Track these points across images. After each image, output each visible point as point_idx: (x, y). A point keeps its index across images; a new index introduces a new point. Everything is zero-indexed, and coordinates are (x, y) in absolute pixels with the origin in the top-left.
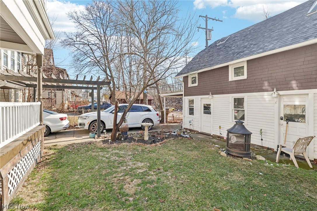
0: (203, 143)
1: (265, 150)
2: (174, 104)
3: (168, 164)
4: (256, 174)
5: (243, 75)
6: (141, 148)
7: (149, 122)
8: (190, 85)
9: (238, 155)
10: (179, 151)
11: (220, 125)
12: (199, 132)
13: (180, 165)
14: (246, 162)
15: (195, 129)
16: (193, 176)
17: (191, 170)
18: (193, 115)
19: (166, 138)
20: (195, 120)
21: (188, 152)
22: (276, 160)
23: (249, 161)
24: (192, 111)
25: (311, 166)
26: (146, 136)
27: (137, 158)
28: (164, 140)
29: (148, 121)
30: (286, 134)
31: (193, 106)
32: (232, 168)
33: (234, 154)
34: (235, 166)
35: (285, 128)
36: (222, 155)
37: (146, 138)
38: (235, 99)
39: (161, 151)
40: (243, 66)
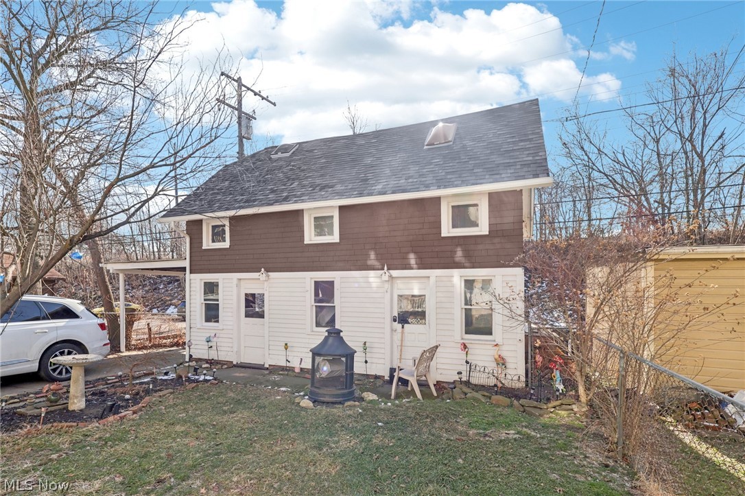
0: (251, 389)
1: (372, 380)
2: (140, 293)
3: (184, 460)
4: (375, 428)
5: (331, 233)
6: (66, 438)
7: (69, 353)
8: (207, 243)
9: (334, 400)
10: (200, 420)
11: (286, 340)
12: (235, 363)
13: (218, 454)
14: (352, 409)
15: (223, 357)
16: (261, 468)
17: (250, 456)
18: (218, 321)
19: (147, 392)
20: (221, 335)
21: (226, 418)
22: (391, 395)
23: (355, 406)
24: (213, 313)
25: (435, 394)
26: (77, 397)
27: (67, 473)
28: (142, 398)
29: (66, 350)
30: (401, 346)
31: (218, 300)
32: (331, 425)
33: (327, 399)
34: (336, 422)
35: (400, 335)
36: (304, 405)
37: (77, 403)
38: (316, 283)
39: (145, 432)
40: (332, 217)
